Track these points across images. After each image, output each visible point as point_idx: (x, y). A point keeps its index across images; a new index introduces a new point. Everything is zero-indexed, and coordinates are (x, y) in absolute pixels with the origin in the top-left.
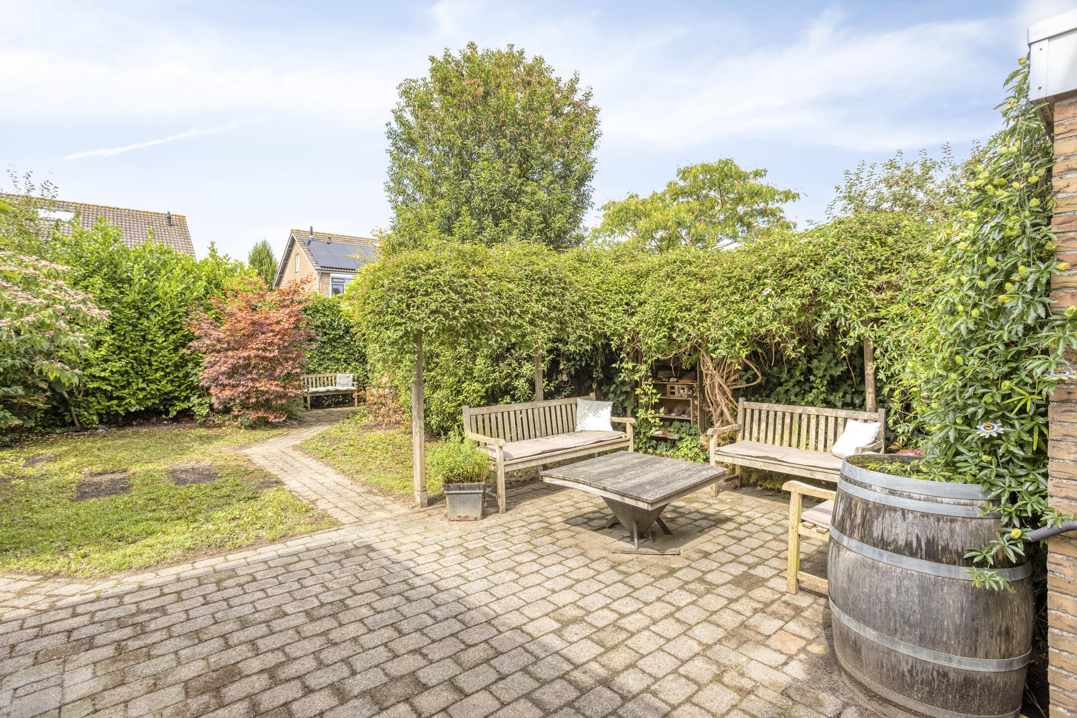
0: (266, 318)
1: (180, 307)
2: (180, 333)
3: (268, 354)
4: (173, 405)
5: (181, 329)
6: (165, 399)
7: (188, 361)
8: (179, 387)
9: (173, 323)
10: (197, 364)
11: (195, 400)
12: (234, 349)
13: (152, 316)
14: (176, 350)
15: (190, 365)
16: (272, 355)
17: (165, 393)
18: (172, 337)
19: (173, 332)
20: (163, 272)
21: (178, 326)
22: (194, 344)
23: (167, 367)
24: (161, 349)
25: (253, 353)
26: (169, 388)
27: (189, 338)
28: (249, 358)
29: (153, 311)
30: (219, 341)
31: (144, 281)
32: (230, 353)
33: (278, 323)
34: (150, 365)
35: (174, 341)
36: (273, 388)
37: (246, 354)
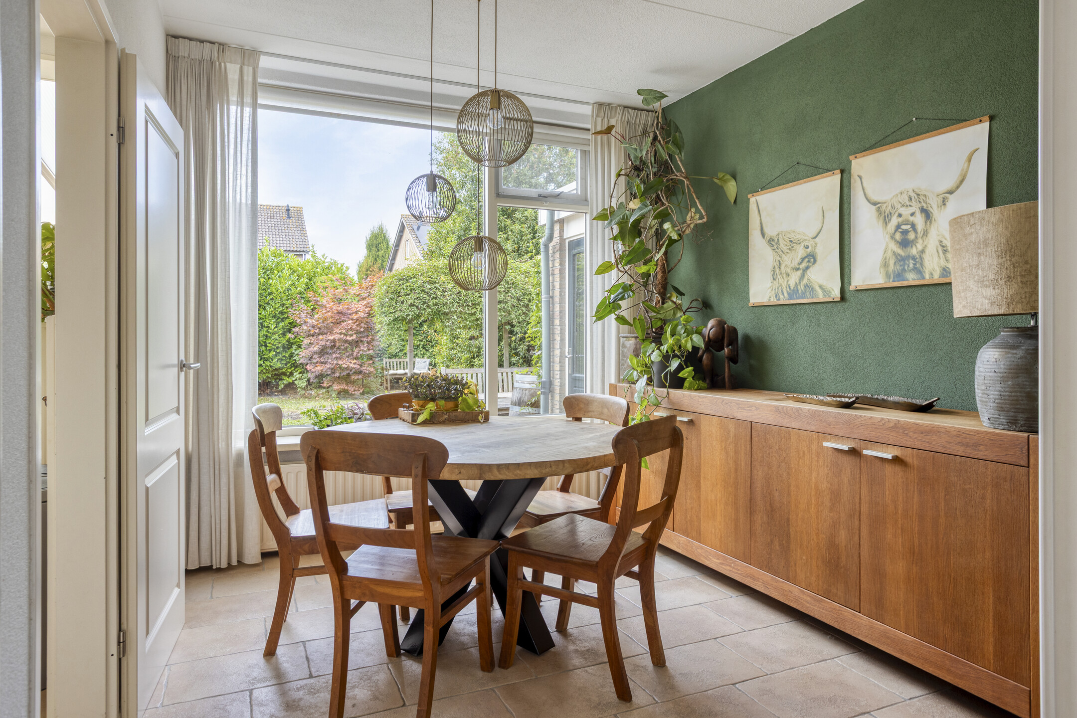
0: (348, 309)
1: (288, 300)
2: (287, 321)
3: (348, 338)
4: (282, 379)
5: (288, 318)
6: (276, 375)
7: (292, 344)
8: (286, 364)
9: (282, 313)
10: (299, 347)
11: (297, 375)
12: (322, 334)
13: (267, 308)
14: (284, 334)
15: (294, 347)
16: (351, 339)
17: (276, 369)
18: (282, 324)
19: (282, 320)
20: (276, 272)
21: (286, 316)
22: (296, 330)
23: (278, 348)
24: (274, 334)
25: (337, 337)
26: (279, 365)
27: (293, 325)
28: (334, 341)
29: (268, 303)
30: (313, 327)
31: (262, 280)
32: (321, 337)
33: (356, 313)
34: (266, 346)
35: (283, 328)
36: (352, 365)
37: (331, 338)
